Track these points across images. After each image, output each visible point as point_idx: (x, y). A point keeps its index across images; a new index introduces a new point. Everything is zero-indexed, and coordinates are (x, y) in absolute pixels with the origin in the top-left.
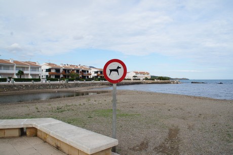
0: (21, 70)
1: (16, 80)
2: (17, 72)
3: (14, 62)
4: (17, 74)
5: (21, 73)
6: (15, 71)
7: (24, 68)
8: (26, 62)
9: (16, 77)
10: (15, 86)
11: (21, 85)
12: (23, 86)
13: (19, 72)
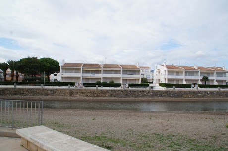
0: (206, 75)
1: (200, 86)
2: (201, 78)
3: (199, 68)
4: (201, 80)
5: (205, 79)
6: (199, 77)
7: (209, 73)
8: (211, 68)
9: (200, 83)
10: (199, 92)
11: (206, 92)
12: (207, 93)
13: (204, 78)
